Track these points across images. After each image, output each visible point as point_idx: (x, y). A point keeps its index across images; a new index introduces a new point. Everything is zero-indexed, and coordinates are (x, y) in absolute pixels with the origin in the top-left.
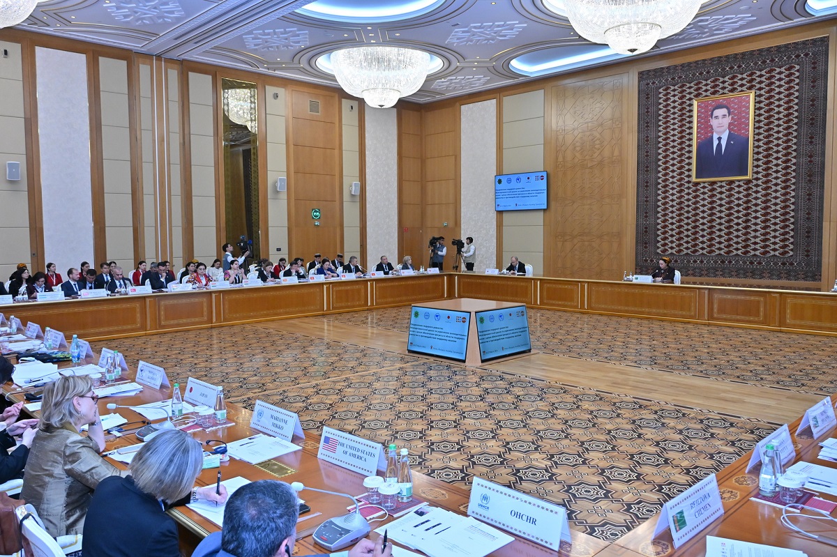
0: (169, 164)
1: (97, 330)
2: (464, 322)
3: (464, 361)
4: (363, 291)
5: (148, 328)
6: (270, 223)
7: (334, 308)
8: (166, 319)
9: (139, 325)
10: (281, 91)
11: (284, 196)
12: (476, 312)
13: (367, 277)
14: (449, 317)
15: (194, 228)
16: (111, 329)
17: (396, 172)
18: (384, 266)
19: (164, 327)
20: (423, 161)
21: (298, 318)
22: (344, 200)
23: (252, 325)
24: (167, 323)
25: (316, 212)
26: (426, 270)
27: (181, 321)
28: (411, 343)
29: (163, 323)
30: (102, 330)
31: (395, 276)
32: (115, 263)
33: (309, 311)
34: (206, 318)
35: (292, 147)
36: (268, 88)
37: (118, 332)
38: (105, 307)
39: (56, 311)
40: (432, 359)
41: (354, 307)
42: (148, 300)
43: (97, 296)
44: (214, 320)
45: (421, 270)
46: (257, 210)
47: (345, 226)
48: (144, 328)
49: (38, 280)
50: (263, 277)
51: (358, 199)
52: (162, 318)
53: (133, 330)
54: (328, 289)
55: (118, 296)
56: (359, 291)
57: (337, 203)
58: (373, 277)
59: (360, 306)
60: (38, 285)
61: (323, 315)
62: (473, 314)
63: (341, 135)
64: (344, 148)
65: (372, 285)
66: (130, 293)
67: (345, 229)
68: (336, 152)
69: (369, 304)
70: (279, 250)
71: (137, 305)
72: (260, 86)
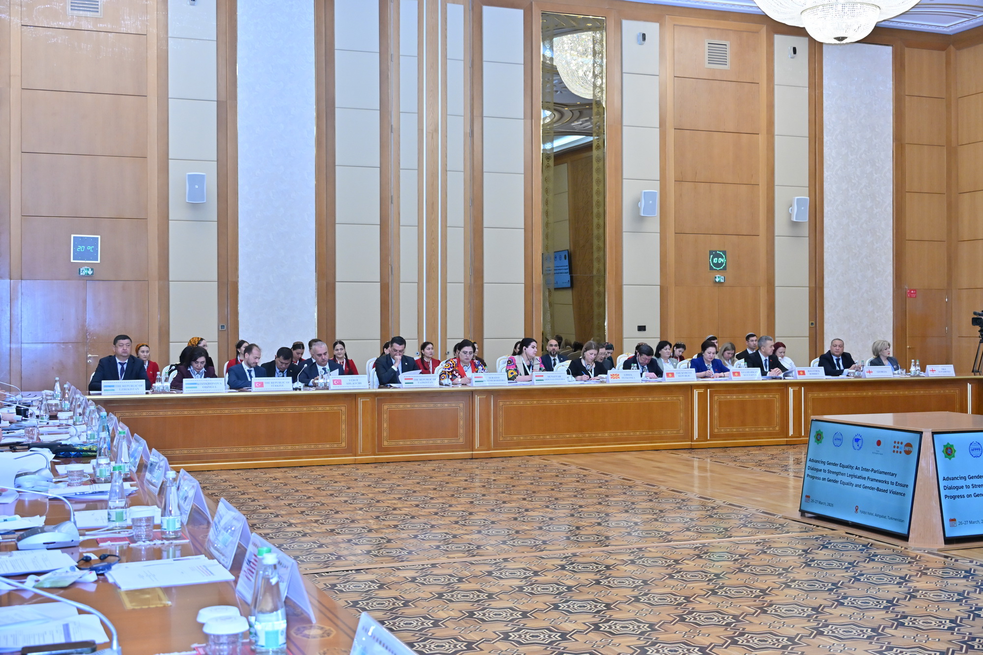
0: (445, 171)
1: (274, 448)
2: (908, 453)
3: (905, 538)
4: (777, 405)
5: (359, 451)
6: (626, 278)
7: (714, 436)
8: (391, 437)
9: (344, 444)
10: (652, 29)
11: (654, 225)
12: (934, 433)
13: (789, 379)
14: (879, 443)
15: (485, 285)
16: (297, 447)
17: (890, 175)
18: (835, 358)
19: (387, 450)
20: (952, 151)
21: (641, 450)
22: (776, 233)
23: (543, 457)
24: (393, 444)
25: (719, 256)
26: (923, 369)
27: (417, 442)
28: (808, 497)
29: (385, 443)
30: (282, 448)
31: (852, 379)
32: (343, 344)
33: (662, 439)
34: (461, 440)
35: (671, 134)
36: (626, 23)
37: (308, 454)
38: (289, 409)
39: (210, 412)
40: (842, 530)
41: (756, 435)
42: (360, 401)
43: (275, 388)
44: (477, 444)
45: (913, 369)
46: (601, 253)
47: (776, 284)
48: (351, 450)
49: (195, 360)
50: (576, 370)
51: (805, 231)
52: (385, 434)
53: (333, 453)
54: (702, 397)
55: (312, 391)
56: (769, 403)
57: (762, 240)
58: (800, 378)
59: (770, 435)
60: (195, 369)
61: (691, 449)
62: (927, 436)
63: (771, 106)
64: (777, 131)
65: (797, 396)
66: (332, 387)
67: (777, 290)
68: (762, 139)
69: (791, 433)
70: (642, 328)
71: (342, 408)
72: (611, 24)
